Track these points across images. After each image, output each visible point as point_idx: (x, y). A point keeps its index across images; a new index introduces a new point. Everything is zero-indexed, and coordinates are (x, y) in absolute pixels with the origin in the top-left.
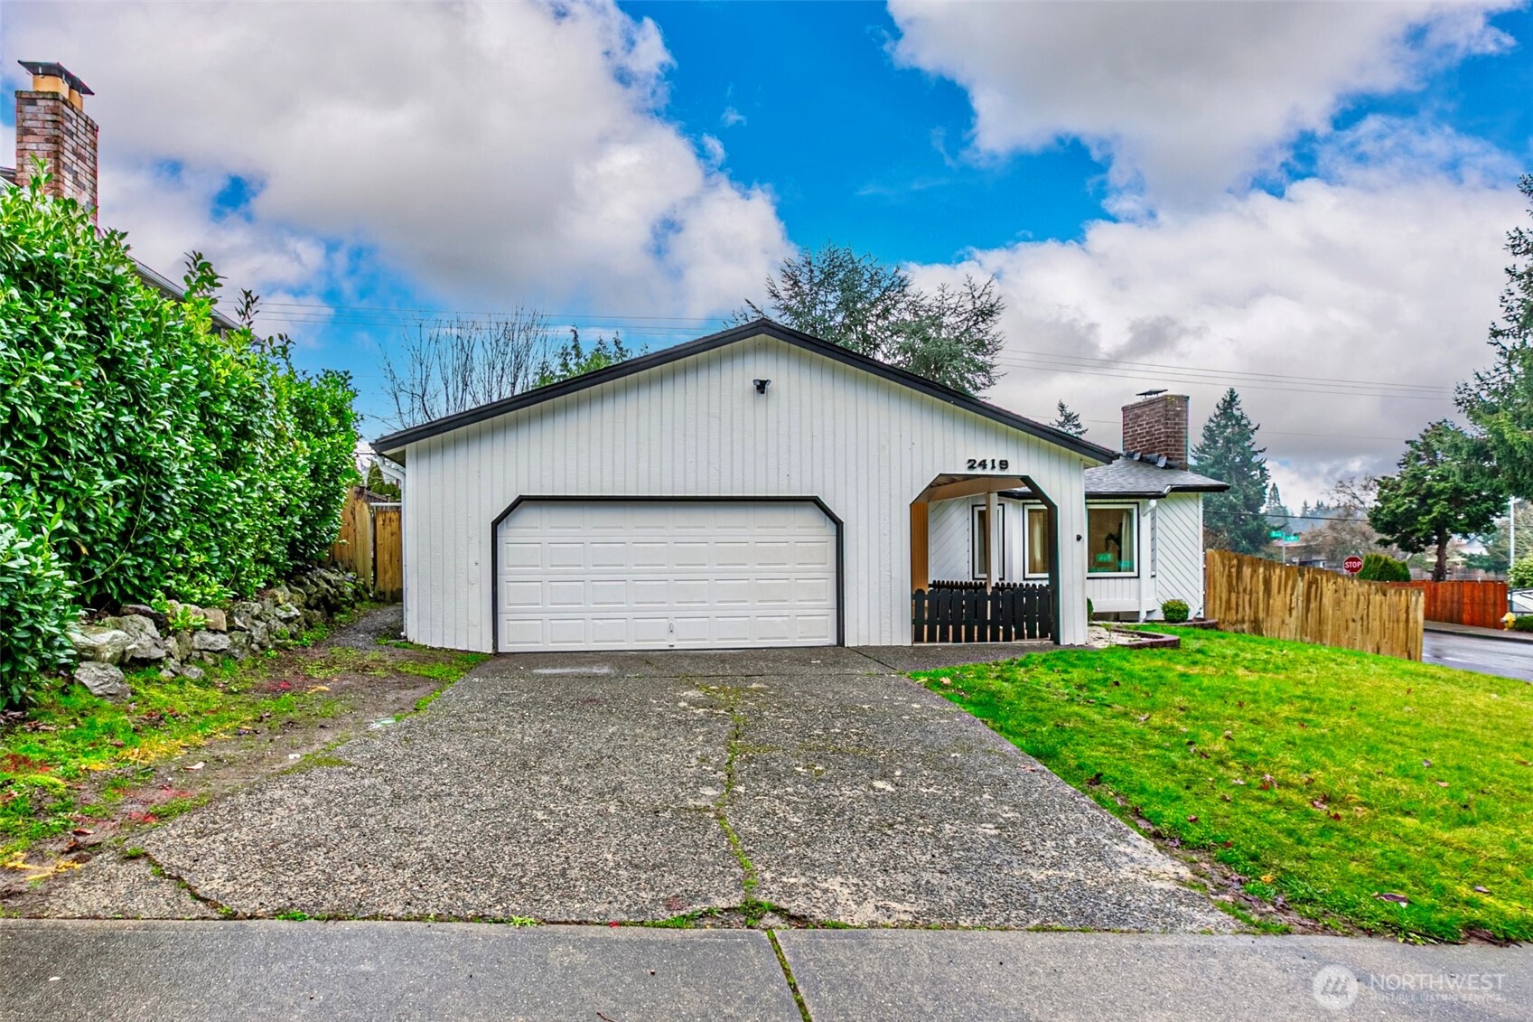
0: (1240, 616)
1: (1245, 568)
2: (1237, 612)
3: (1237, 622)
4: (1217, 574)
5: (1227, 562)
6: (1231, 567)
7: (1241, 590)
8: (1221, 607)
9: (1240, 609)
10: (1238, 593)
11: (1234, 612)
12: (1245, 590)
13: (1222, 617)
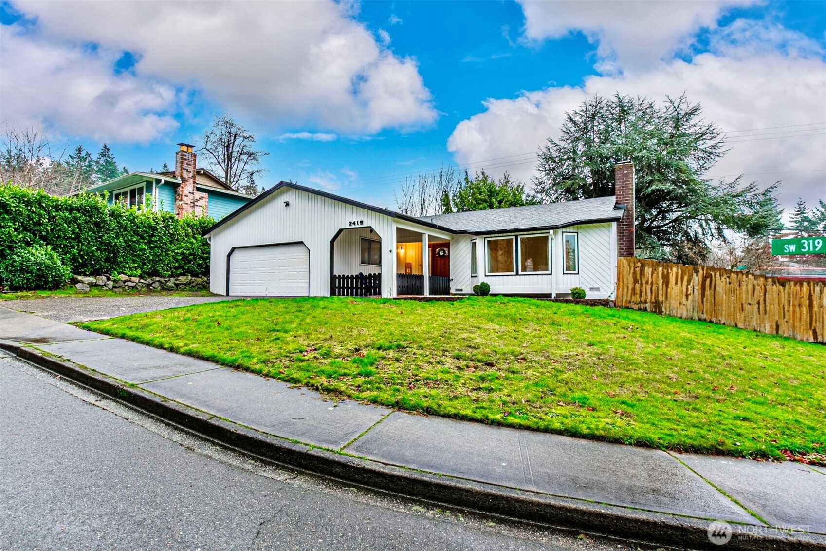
0: (643, 299)
1: (646, 268)
2: (641, 296)
3: (640, 302)
4: (625, 273)
5: (632, 265)
6: (635, 267)
7: (644, 282)
8: (627, 293)
9: (644, 294)
10: (642, 284)
11: (638, 296)
12: (647, 282)
13: (629, 299)
